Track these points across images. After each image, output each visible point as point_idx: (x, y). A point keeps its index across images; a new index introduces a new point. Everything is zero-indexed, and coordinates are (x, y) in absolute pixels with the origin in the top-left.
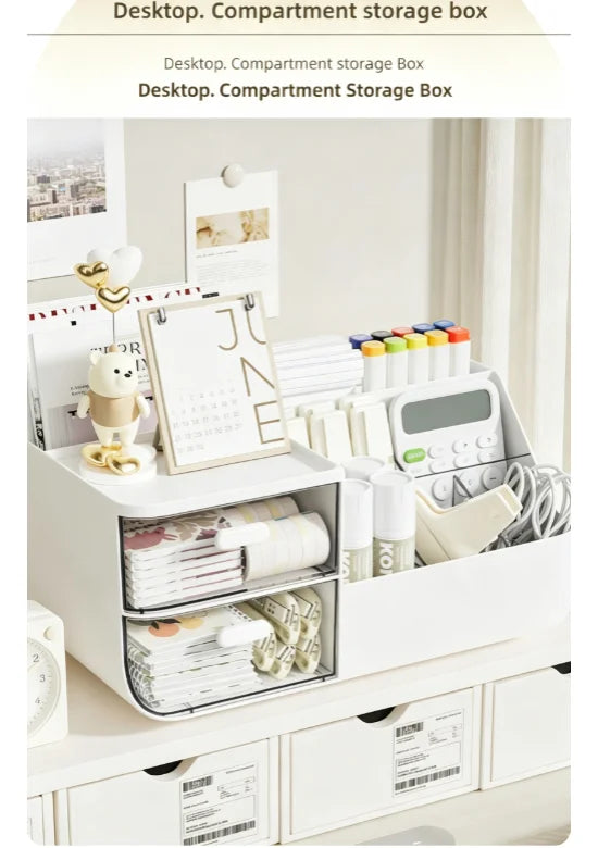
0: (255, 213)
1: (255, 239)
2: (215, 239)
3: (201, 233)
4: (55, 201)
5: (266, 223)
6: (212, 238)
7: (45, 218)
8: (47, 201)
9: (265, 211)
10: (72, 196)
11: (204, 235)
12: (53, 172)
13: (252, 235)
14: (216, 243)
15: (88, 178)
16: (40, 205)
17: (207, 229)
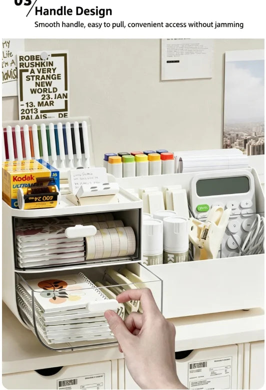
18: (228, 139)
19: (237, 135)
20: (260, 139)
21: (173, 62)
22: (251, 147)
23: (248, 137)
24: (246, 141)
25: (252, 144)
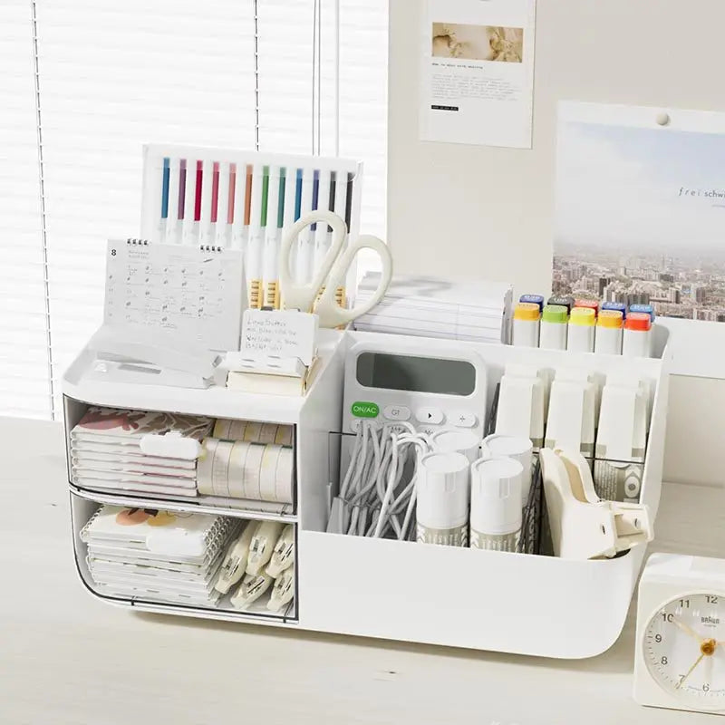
0: (506, 31)
1: (505, 59)
2: (455, 49)
3: (439, 41)
4: (677, 302)
5: (520, 44)
6: (453, 46)
7: (664, 315)
8: (668, 298)
9: (520, 32)
10: (697, 300)
11: (443, 45)
12: (677, 274)
13: (502, 54)
14: (456, 53)
15: (717, 286)
16: (660, 301)
17: (446, 37)
18: (564, 272)
19: (584, 268)
20: (635, 282)
21: (444, 108)
22: (613, 295)
23: (608, 276)
24: (603, 283)
25: (617, 291)
